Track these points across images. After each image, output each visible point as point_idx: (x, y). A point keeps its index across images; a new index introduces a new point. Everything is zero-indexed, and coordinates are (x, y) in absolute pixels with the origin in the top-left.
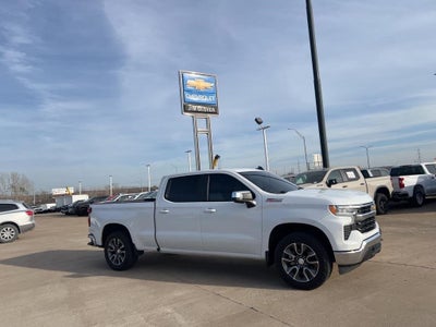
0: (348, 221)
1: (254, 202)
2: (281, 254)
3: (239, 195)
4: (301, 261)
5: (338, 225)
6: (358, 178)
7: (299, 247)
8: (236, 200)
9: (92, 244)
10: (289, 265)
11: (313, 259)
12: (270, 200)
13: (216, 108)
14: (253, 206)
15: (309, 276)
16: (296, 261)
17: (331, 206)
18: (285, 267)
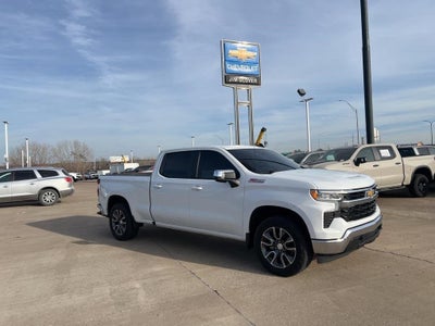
0: (331, 207)
1: (238, 182)
2: (260, 238)
3: (221, 174)
4: (280, 246)
5: (319, 211)
6: (393, 156)
7: (278, 231)
8: (218, 179)
9: (100, 213)
10: (268, 249)
11: (290, 245)
12: (253, 180)
13: (259, 79)
14: (237, 185)
15: (287, 262)
16: (275, 245)
17: (313, 191)
18: (264, 251)
